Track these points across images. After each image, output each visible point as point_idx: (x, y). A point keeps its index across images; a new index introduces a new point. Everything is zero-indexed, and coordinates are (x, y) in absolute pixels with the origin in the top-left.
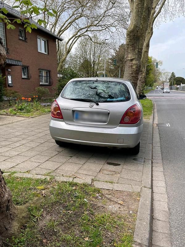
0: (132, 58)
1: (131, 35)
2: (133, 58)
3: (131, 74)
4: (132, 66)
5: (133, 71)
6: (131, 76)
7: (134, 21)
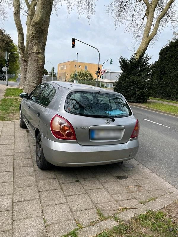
0: (37, 51)
1: (37, 27)
2: (39, 51)
3: (37, 68)
4: (38, 60)
5: (39, 65)
6: (37, 71)
7: (40, 13)
